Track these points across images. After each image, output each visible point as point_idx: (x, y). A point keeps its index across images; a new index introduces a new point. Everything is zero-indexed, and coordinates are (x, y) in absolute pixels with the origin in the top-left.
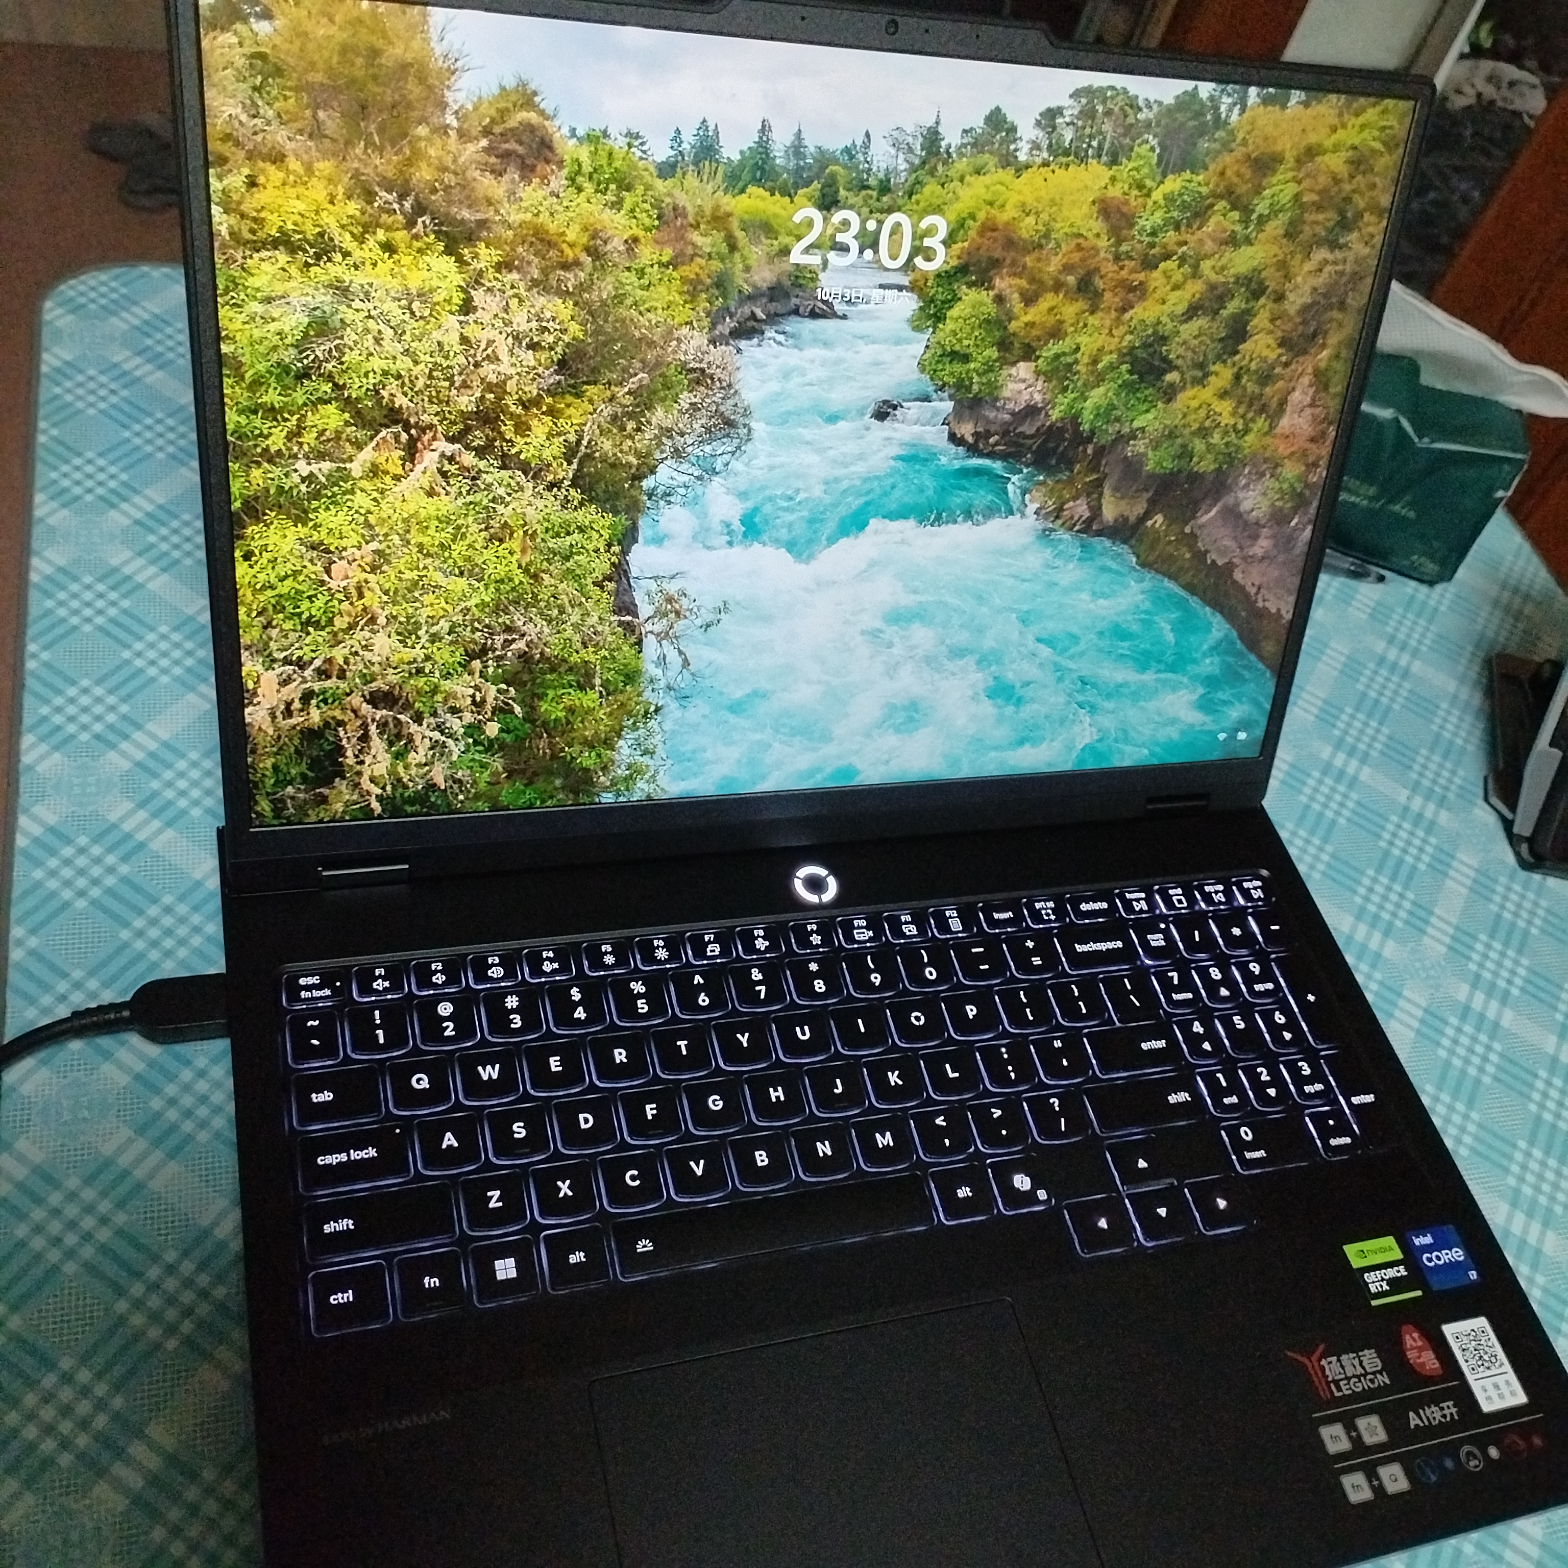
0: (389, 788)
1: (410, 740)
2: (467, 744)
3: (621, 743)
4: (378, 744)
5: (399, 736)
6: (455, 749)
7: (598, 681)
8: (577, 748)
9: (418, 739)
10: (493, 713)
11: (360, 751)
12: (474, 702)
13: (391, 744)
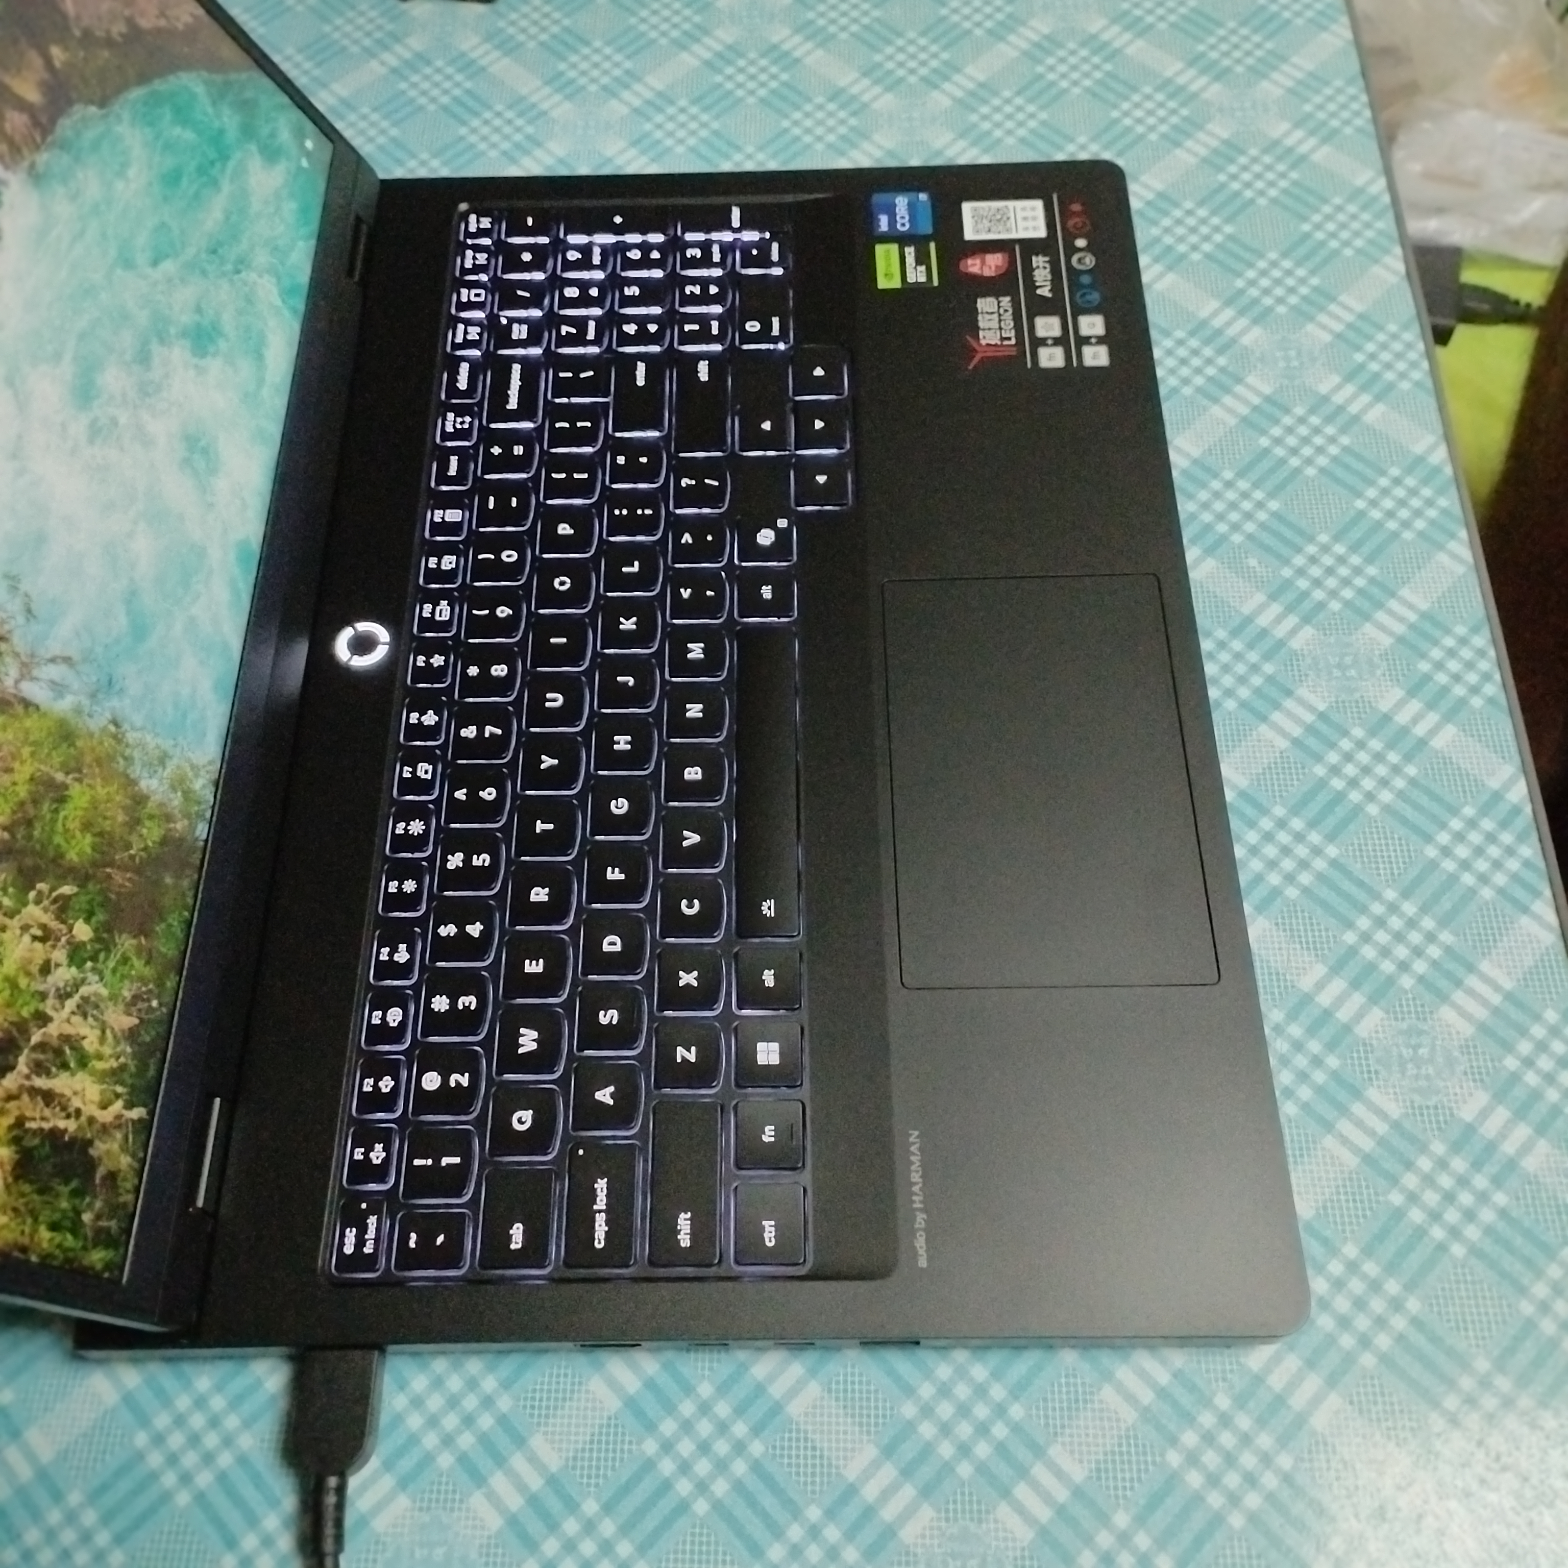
0: (119, 1089)
1: (66, 1039)
2: (93, 969)
3: (143, 784)
4: (61, 1083)
5: (59, 1052)
6: (93, 987)
7: (60, 777)
8: (134, 838)
9: (69, 1030)
10: (63, 922)
11: (64, 1109)
12: (43, 940)
13: (65, 1066)
